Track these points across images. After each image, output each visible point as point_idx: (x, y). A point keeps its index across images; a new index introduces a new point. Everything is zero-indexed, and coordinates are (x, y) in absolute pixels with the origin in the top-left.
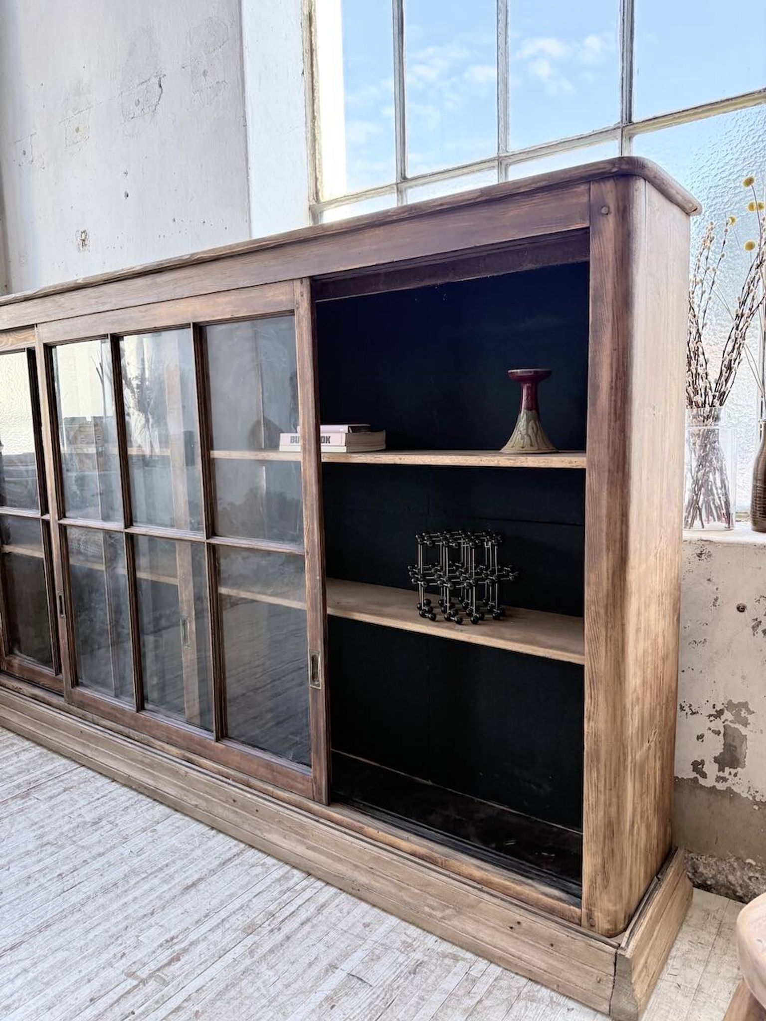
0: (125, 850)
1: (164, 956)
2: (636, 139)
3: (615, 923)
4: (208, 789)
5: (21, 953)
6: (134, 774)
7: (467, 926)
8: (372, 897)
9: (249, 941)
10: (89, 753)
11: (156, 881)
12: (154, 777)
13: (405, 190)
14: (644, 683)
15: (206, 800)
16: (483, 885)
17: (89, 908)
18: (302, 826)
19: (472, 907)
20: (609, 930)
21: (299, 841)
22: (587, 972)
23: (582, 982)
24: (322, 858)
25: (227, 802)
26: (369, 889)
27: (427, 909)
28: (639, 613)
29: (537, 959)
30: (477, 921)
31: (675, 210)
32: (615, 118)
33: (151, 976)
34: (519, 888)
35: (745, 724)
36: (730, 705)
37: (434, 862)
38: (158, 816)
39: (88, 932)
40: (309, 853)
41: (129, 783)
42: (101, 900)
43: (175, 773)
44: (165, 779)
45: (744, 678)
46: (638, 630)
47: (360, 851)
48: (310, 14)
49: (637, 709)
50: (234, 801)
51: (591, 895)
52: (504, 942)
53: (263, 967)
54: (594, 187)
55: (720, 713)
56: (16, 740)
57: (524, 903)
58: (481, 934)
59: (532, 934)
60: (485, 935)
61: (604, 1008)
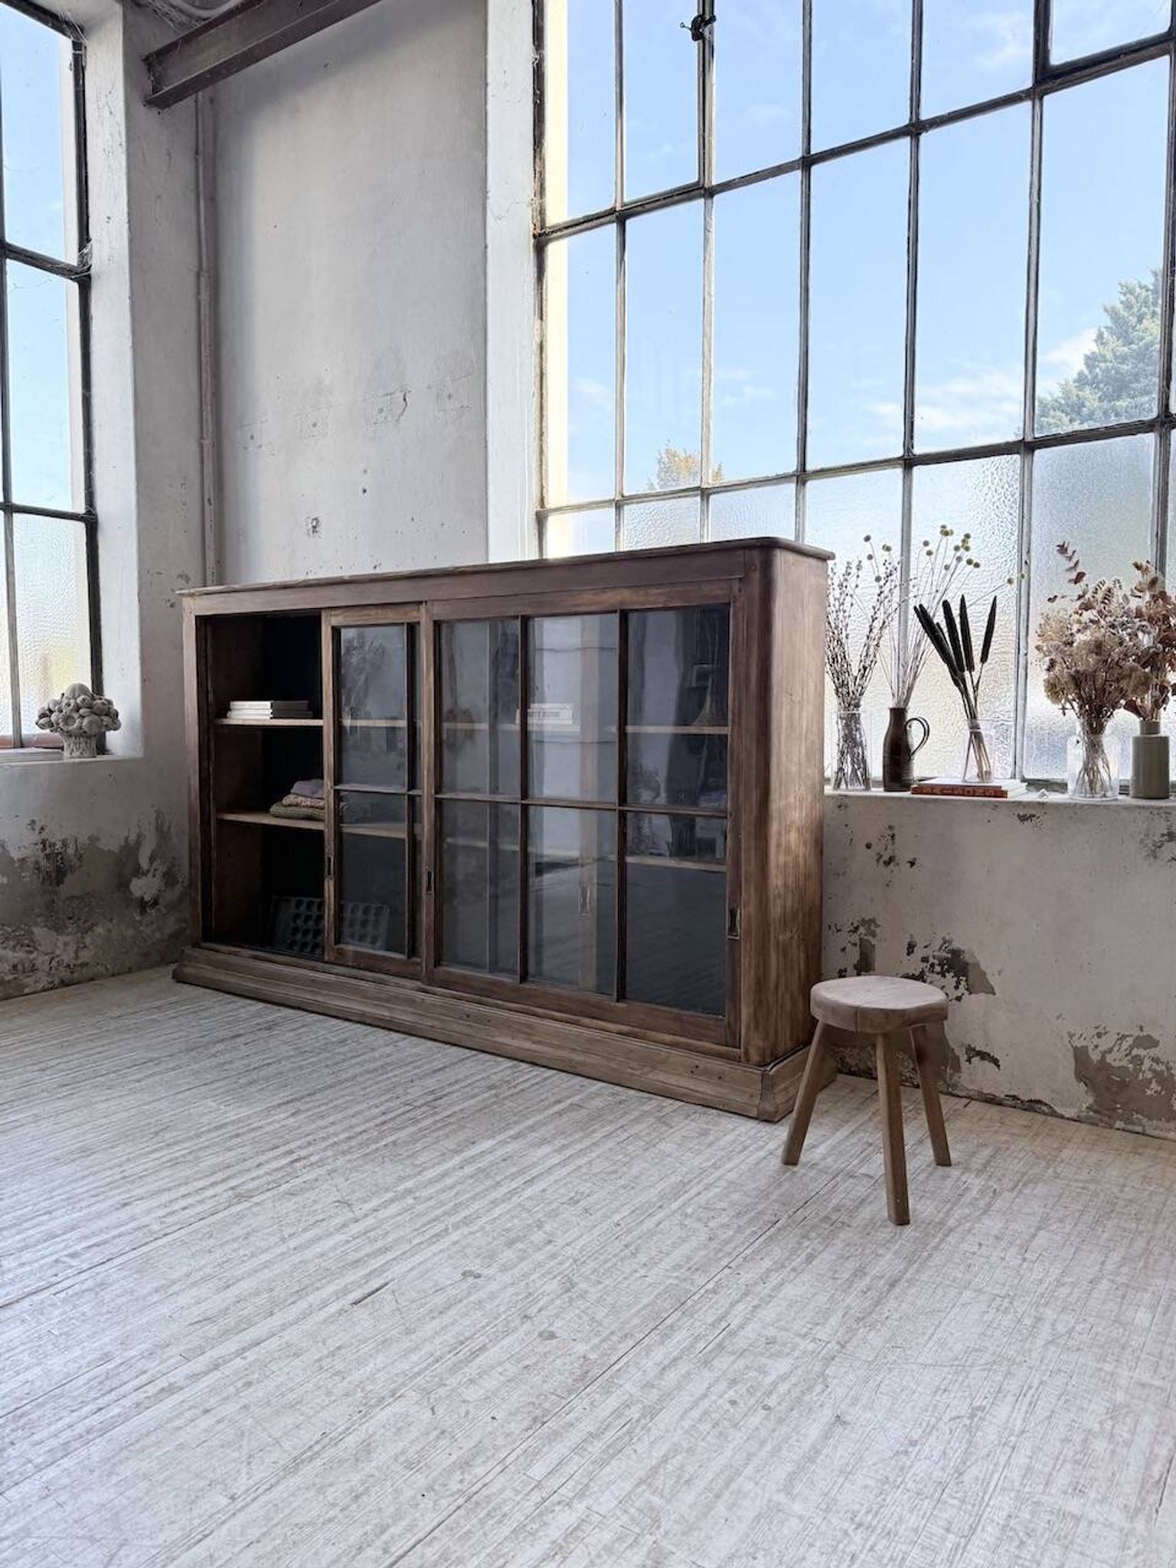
0: (376, 1054)
1: (431, 1097)
2: (809, 484)
3: (763, 1055)
5: (317, 1096)
6: (369, 1009)
7: (660, 1077)
8: (586, 1071)
9: (493, 1092)
10: (320, 999)
11: (408, 1068)
12: (389, 1009)
13: (623, 505)
14: (785, 886)
15: (442, 1021)
16: (673, 1045)
17: (360, 1079)
18: (530, 1026)
19: (662, 1062)
20: (759, 1062)
21: (526, 1039)
22: (744, 1092)
23: (738, 1099)
24: (546, 1049)
25: (460, 1019)
26: (584, 1064)
27: (628, 1071)
28: (779, 833)
29: (707, 1089)
30: (666, 1072)
31: (813, 562)
32: (792, 467)
33: (422, 1105)
35: (874, 935)
36: (863, 922)
37: (635, 1036)
38: (395, 1039)
39: (365, 1088)
40: (534, 1047)
41: (363, 1020)
42: (368, 1076)
43: (412, 1002)
45: (872, 900)
46: (778, 846)
47: (578, 1036)
48: (541, 343)
49: (779, 902)
50: (468, 1016)
51: (747, 1037)
52: (687, 1083)
53: (506, 1102)
54: (747, 552)
55: (857, 928)
56: (236, 999)
58: (668, 1081)
59: (707, 1073)
60: (673, 1080)
61: (754, 1113)
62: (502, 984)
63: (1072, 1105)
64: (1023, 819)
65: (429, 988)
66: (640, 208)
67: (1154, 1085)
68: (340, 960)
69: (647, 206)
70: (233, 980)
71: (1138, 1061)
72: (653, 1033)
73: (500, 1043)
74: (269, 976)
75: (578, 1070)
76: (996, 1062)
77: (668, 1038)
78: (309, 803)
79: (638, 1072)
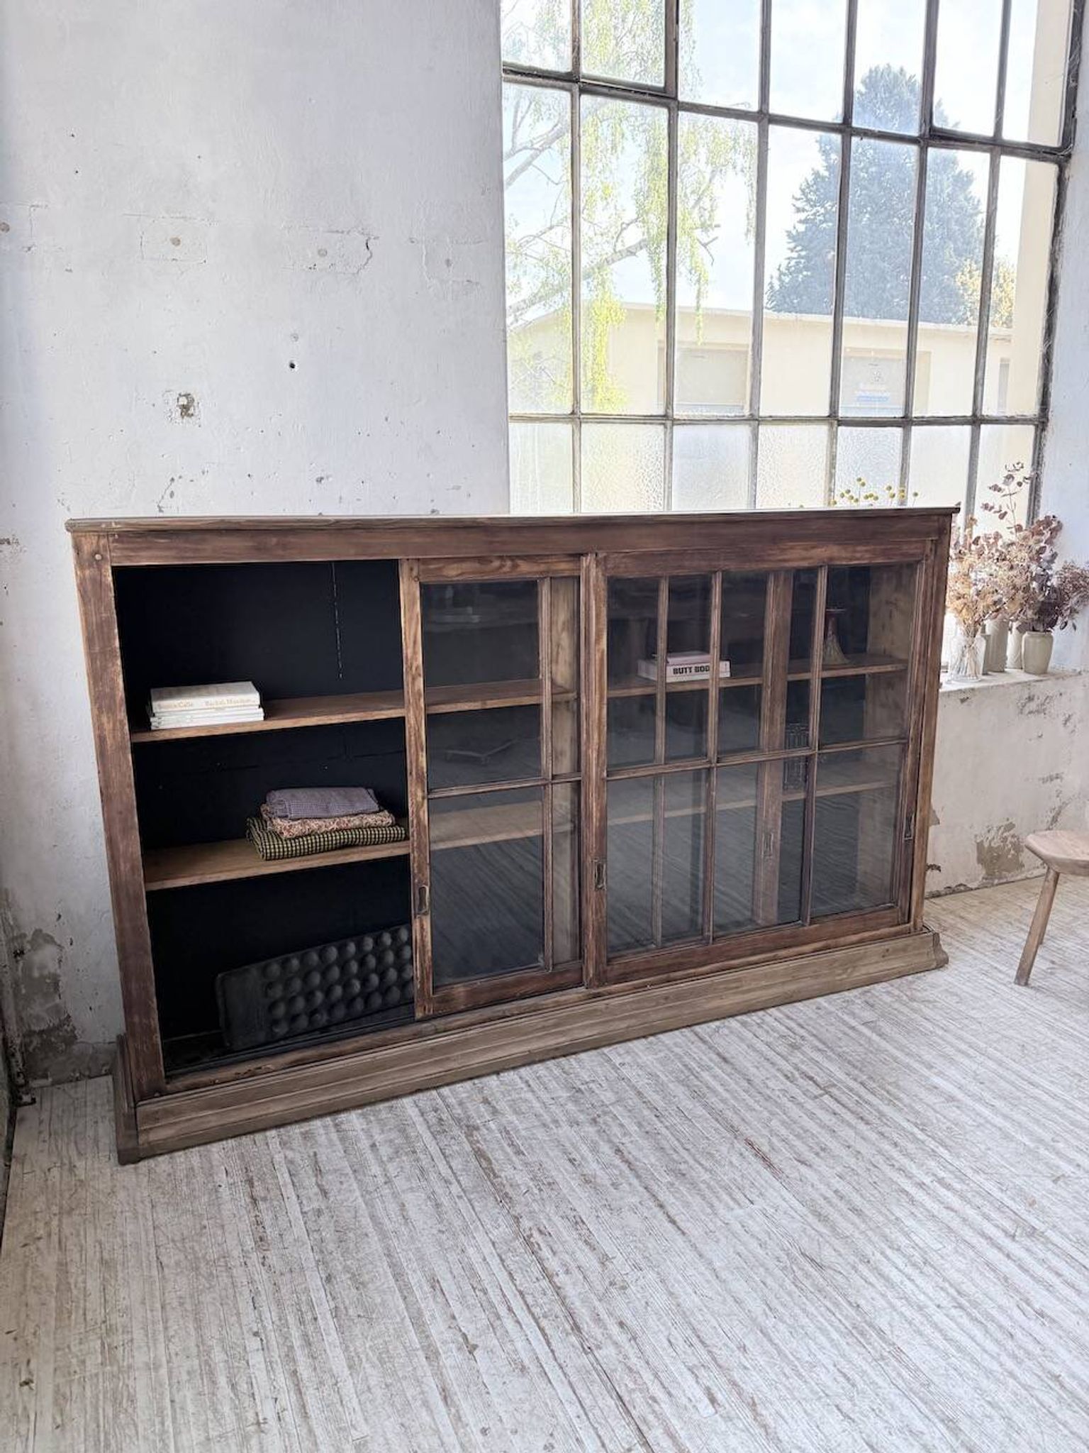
4: (634, 1006)
6: (534, 1046)
7: (862, 972)
12: (562, 1033)
16: (861, 941)
18: (738, 980)
21: (735, 993)
22: (924, 953)
23: (924, 960)
24: (758, 994)
25: (658, 1004)
27: (838, 978)
29: (897, 964)
30: (865, 965)
32: (745, 410)
34: (878, 932)
37: (827, 947)
44: (578, 1028)
50: (666, 998)
51: (916, 911)
52: (885, 966)
57: (881, 938)
58: (871, 971)
59: (896, 951)
60: (872, 969)
61: (933, 966)
62: (693, 953)
63: (976, 880)
64: (963, 701)
65: (601, 990)
66: (605, 90)
67: (1012, 852)
68: (446, 1009)
69: (614, 92)
70: (276, 1108)
71: (1006, 839)
72: (842, 939)
73: (710, 1009)
74: (340, 1078)
75: (793, 999)
76: (939, 868)
77: (854, 938)
78: (335, 826)
79: (844, 976)
